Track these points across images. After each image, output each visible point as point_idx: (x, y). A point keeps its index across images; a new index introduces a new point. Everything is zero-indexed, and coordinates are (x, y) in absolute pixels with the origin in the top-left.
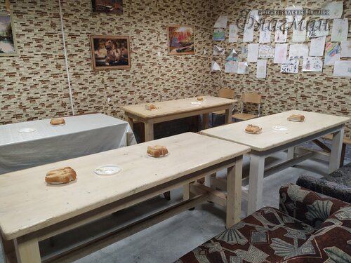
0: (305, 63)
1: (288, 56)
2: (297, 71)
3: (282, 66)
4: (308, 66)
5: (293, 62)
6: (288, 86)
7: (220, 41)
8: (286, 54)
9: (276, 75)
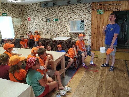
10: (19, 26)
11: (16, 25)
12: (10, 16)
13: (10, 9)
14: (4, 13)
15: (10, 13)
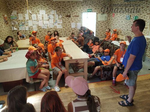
0: (49, 26)
1: (43, 24)
2: (47, 28)
3: (42, 27)
4: (50, 26)
5: (45, 25)
6: (45, 32)
7: (14, 19)
8: (42, 23)
9: (40, 29)
10: (103, 22)
11: (100, 20)
12: (95, 12)
13: (96, 5)
14: (89, 10)
15: (96, 9)
